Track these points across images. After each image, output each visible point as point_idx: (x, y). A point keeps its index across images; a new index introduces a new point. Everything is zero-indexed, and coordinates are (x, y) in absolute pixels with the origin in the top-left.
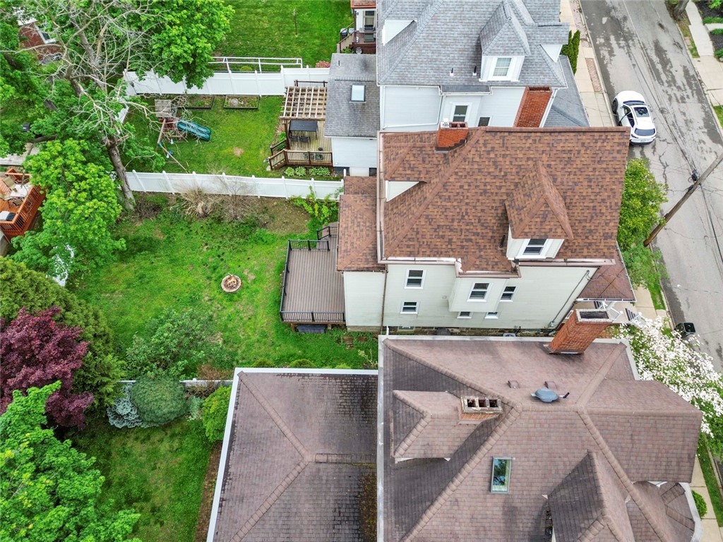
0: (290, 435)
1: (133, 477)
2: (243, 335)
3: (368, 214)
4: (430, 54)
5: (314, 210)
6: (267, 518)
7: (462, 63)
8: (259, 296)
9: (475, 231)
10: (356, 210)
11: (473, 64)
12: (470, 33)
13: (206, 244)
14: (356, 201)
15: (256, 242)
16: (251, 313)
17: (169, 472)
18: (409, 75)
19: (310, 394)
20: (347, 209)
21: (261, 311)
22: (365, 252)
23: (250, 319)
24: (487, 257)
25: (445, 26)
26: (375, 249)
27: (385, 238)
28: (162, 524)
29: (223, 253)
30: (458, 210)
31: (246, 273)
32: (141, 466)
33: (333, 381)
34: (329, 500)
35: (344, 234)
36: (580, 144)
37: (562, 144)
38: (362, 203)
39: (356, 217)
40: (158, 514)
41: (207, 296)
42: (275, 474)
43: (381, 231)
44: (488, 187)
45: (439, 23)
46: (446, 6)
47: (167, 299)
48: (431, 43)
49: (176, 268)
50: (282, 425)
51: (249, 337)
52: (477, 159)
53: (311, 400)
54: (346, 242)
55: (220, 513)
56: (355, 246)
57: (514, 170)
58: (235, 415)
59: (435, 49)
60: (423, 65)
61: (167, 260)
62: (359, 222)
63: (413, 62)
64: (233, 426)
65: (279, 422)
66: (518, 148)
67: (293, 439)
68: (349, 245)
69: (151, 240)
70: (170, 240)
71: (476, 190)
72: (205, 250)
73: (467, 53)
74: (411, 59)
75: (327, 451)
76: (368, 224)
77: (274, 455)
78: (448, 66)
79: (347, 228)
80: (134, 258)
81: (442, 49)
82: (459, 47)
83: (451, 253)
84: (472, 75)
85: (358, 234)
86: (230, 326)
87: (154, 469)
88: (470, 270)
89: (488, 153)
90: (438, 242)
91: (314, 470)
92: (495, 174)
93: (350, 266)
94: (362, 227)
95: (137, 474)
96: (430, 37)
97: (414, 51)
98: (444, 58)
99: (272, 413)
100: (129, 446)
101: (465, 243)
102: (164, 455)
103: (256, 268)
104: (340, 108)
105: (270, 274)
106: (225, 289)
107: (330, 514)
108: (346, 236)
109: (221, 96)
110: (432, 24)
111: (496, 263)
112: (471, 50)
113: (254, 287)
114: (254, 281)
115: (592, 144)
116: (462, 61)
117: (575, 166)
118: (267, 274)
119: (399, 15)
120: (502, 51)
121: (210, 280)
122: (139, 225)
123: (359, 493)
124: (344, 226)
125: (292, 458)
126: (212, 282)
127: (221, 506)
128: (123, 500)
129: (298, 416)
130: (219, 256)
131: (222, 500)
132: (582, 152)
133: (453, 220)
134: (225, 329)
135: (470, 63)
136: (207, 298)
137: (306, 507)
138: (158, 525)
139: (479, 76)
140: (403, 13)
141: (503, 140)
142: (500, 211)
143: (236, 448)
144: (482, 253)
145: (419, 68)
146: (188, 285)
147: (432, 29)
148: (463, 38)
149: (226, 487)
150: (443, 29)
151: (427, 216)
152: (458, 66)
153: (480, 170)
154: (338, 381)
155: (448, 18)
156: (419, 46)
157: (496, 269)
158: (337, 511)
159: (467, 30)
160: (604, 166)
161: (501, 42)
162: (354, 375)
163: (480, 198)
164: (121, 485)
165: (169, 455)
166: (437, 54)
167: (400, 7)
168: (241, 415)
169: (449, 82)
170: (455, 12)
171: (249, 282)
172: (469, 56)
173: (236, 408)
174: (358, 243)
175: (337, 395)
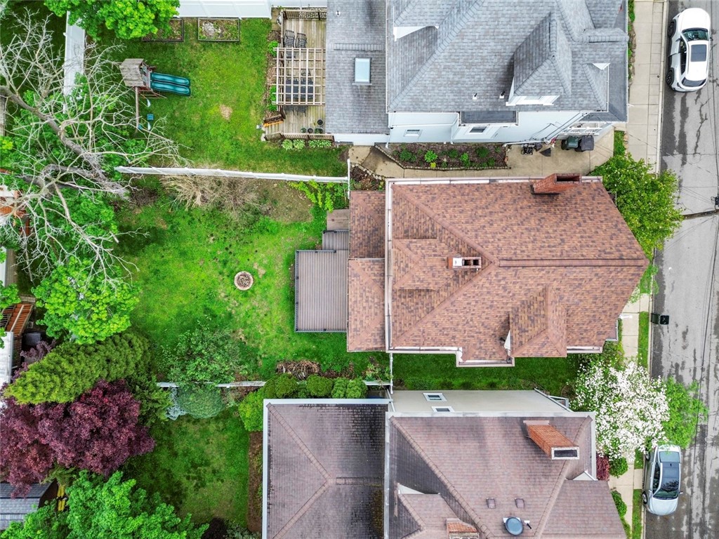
0: (315, 461)
1: (193, 449)
2: (262, 331)
3: (376, 289)
4: (451, 76)
5: (317, 199)
6: (303, 519)
7: (488, 85)
8: (272, 291)
9: (477, 331)
10: (364, 282)
11: (502, 86)
12: (502, 51)
13: (212, 235)
14: (364, 269)
15: (261, 232)
16: (266, 309)
17: (220, 446)
18: (424, 100)
19: (328, 425)
20: (355, 279)
21: (274, 306)
22: (373, 332)
23: (266, 315)
24: (487, 348)
25: (473, 44)
26: (383, 329)
27: (393, 325)
28: (222, 481)
29: (230, 246)
30: (463, 318)
31: (255, 267)
32: (198, 441)
33: (347, 411)
34: (348, 508)
35: (353, 310)
36: (593, 274)
37: (575, 275)
38: (370, 272)
39: (364, 290)
40: (218, 475)
41: (222, 292)
42: (306, 490)
43: (389, 316)
44: (495, 303)
45: (465, 41)
46: (476, 19)
47: (185, 295)
48: (453, 64)
49: (187, 262)
50: (308, 453)
51: (267, 334)
52: (487, 285)
53: (329, 430)
54: (356, 320)
55: (269, 513)
56: (364, 325)
57: (522, 292)
58: (269, 441)
59: (458, 70)
60: (442, 88)
61: (177, 253)
62: (367, 297)
63: (430, 85)
64: (269, 450)
65: (306, 450)
66: (530, 277)
67: (317, 464)
68: (358, 323)
69: (154, 230)
70: (174, 230)
71: (483, 306)
72: (211, 241)
73: (496, 73)
74: (428, 82)
75: (345, 475)
76: (376, 300)
77: (304, 476)
78: (472, 89)
79: (356, 302)
80: (143, 252)
81: (466, 70)
82: (487, 67)
83: (453, 344)
84: (498, 98)
85: (367, 311)
86: (249, 322)
87: (208, 443)
88: (469, 359)
89: (499, 281)
90: (443, 338)
91: (336, 490)
92: (503, 295)
93: (359, 347)
94: (370, 304)
95: (195, 447)
96: (452, 57)
97: (432, 73)
98: (467, 80)
99: (299, 442)
100: (184, 426)
101: (467, 338)
102: (214, 433)
103: (265, 262)
104: (342, 93)
105: (280, 268)
106: (239, 287)
107: (349, 515)
108: (356, 313)
109: (192, 18)
110: (457, 41)
111: (494, 353)
112: (501, 70)
113: (265, 282)
114: (265, 275)
115: (605, 274)
116: (488, 83)
117: (583, 289)
118: (277, 268)
119: (417, 21)
120: (538, 91)
121: (223, 276)
122: (138, 211)
123: (370, 503)
124: (353, 300)
125: (318, 479)
126: (225, 277)
127: (268, 508)
128: (190, 465)
129: (320, 445)
130: (227, 249)
131: (269, 504)
132: (595, 279)
133: (458, 325)
134: (245, 326)
135: (498, 85)
136: (223, 295)
137: (331, 513)
138: (220, 482)
139: (507, 99)
140: (421, 18)
141: (516, 273)
142: (503, 319)
143: (273, 467)
144: (482, 345)
145: (437, 91)
146: (203, 280)
147: (456, 47)
148: (493, 57)
149: (271, 495)
150: (470, 48)
151: (433, 322)
152: (483, 88)
153: (488, 293)
154: (351, 410)
155: (477, 34)
156: (439, 67)
157: (493, 358)
158: (354, 514)
159: (499, 47)
160: (613, 289)
161: (537, 82)
162: (363, 405)
163: (486, 310)
164: (185, 455)
165: (217, 433)
166: (460, 76)
167: (419, 10)
168: (274, 440)
169: (470, 107)
170: (487, 27)
171: (260, 276)
172: (499, 76)
173: (269, 435)
174: (367, 322)
175: (350, 425)
